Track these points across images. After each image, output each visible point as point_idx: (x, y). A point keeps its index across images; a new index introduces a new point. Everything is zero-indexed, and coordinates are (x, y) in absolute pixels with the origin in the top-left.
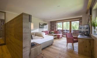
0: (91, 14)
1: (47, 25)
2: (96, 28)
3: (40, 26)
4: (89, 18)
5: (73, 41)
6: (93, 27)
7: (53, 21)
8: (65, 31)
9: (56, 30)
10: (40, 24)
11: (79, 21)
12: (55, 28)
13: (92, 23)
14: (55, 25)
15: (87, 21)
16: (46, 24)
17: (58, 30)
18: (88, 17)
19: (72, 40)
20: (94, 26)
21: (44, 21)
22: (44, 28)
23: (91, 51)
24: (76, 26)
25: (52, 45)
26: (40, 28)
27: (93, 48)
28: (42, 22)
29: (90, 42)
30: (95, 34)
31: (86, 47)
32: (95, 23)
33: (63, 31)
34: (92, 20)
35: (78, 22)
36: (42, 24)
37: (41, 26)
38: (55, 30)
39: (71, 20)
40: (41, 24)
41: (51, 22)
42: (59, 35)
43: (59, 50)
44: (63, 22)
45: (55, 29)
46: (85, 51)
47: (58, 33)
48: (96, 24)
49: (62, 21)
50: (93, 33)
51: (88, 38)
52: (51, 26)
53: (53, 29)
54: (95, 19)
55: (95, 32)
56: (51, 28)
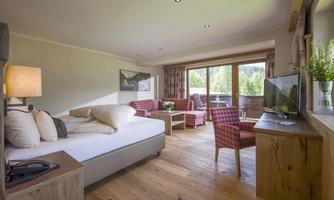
0: (308, 30)
1: (152, 79)
2: (330, 88)
3: (121, 82)
4: (301, 49)
5: (240, 140)
6: (316, 84)
7: (173, 65)
8: (218, 101)
9: (185, 97)
10: (122, 77)
11: (264, 64)
12: (182, 91)
13: (311, 67)
14: (182, 80)
15: (294, 61)
16: (146, 76)
17: (193, 98)
18: (297, 42)
19: (233, 137)
20: (322, 79)
21: (138, 63)
22: (137, 90)
23: (311, 187)
24: (258, 82)
25: (159, 154)
26: (122, 89)
27: (319, 173)
28: (131, 69)
29: (304, 148)
30: (326, 112)
31: (289, 168)
32: (323, 64)
33: (208, 98)
34: (311, 55)
35: (262, 65)
36: (133, 75)
37: (128, 83)
38: (179, 98)
39: (235, 61)
40: (127, 75)
41: (167, 69)
42: (194, 117)
43: (181, 177)
44: (208, 67)
45: (179, 94)
46: (283, 185)
47: (190, 109)
48: (329, 69)
49: (206, 64)
50: (317, 107)
51: (297, 131)
52: (166, 81)
53: (173, 92)
54: (327, 50)
55: (325, 103)
56: (166, 91)
